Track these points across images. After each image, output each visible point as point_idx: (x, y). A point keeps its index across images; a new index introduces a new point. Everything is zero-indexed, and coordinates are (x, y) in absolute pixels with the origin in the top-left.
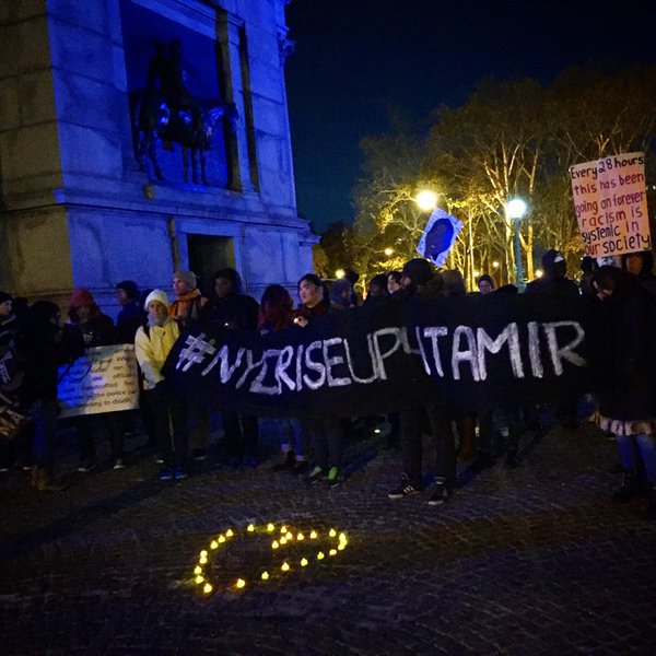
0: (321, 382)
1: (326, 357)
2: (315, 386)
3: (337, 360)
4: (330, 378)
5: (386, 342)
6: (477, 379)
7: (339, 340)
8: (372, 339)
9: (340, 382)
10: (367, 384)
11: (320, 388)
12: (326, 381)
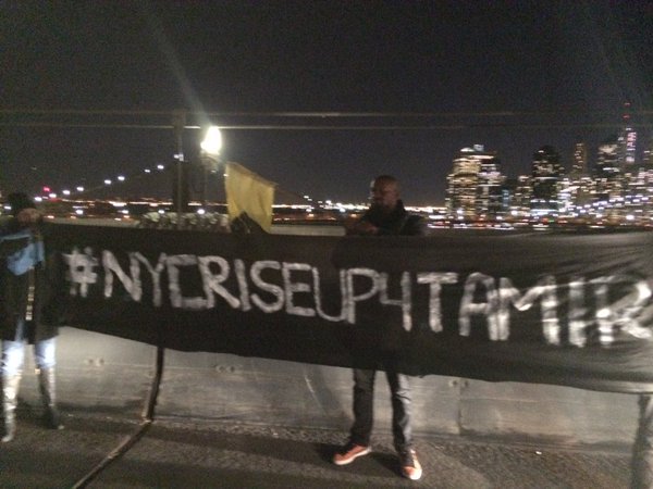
0: (277, 307)
1: (287, 281)
2: (268, 309)
3: (302, 287)
4: (290, 304)
5: (362, 284)
6: (494, 337)
7: (306, 267)
8: (346, 276)
9: (301, 311)
10: (332, 322)
11: (275, 314)
12: (284, 307)
